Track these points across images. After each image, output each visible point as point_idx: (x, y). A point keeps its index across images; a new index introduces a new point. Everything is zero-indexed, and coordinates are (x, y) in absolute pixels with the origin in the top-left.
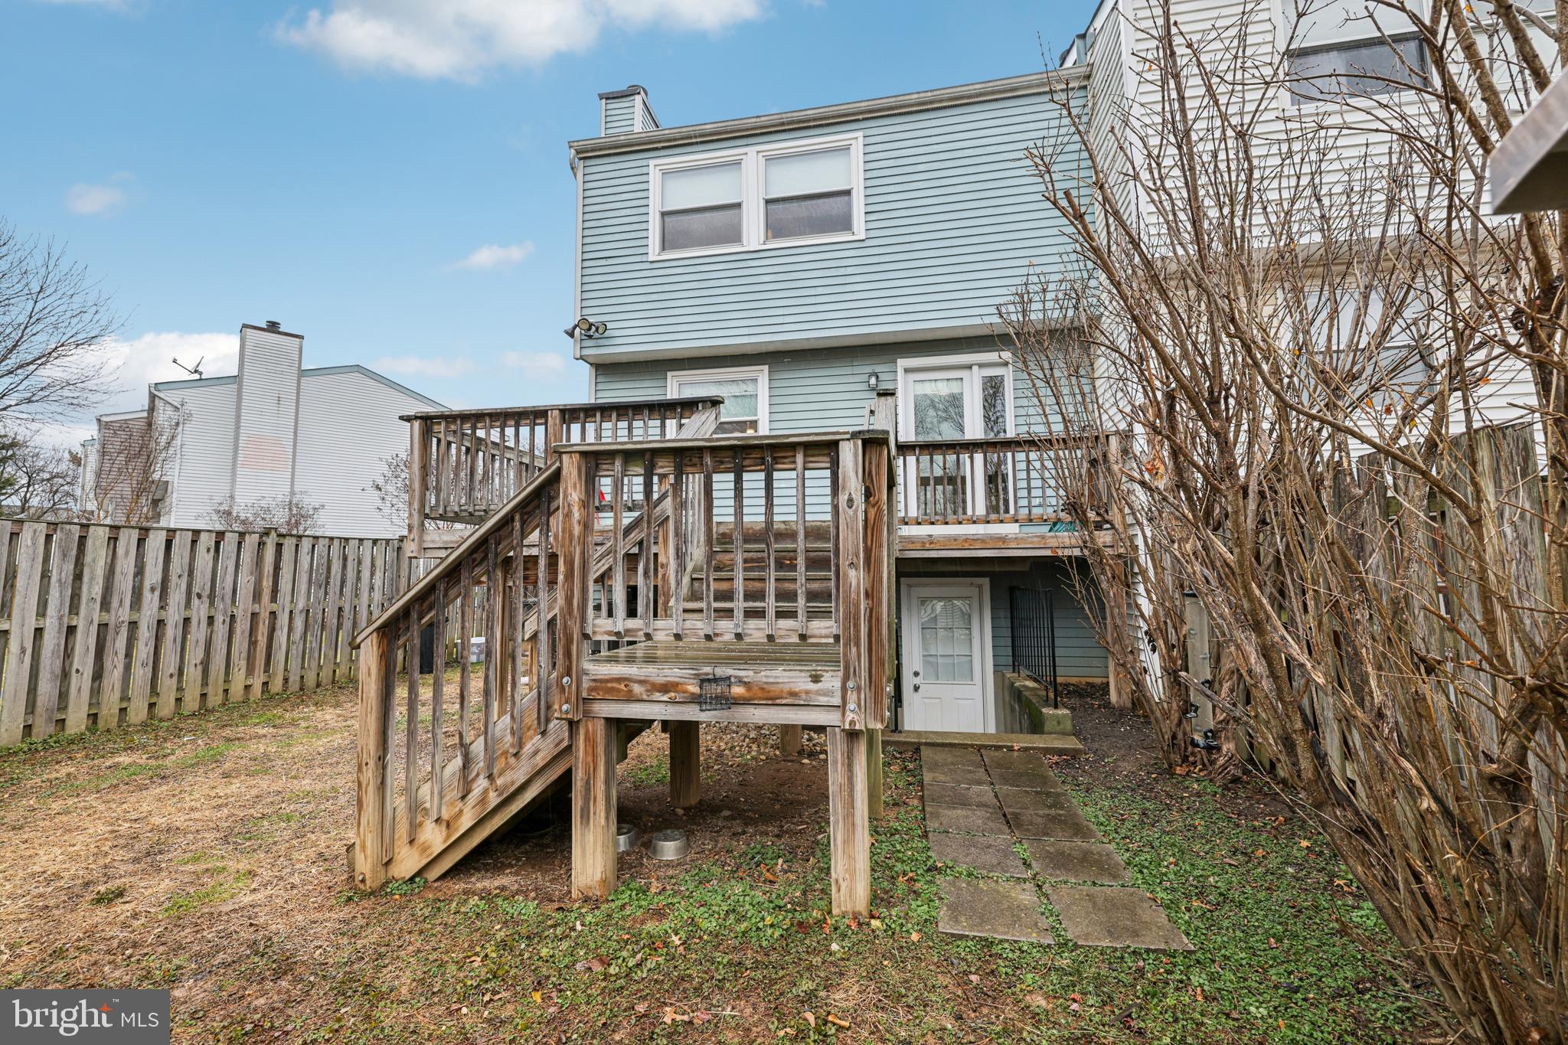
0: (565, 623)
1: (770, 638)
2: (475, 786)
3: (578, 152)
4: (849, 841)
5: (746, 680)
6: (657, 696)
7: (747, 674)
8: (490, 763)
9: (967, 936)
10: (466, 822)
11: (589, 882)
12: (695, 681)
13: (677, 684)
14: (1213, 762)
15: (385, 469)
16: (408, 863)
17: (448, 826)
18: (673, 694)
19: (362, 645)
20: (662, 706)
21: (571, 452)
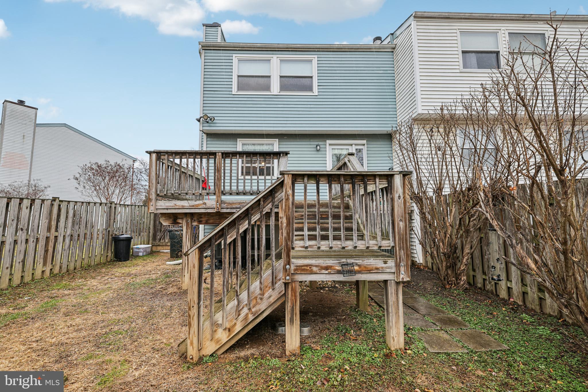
0: (287, 243)
1: (368, 248)
2: (241, 312)
3: (202, 47)
4: (397, 322)
5: (359, 264)
6: (324, 271)
7: (360, 262)
8: (249, 301)
9: (441, 353)
10: (238, 328)
11: (294, 348)
12: (339, 265)
13: (332, 266)
14: (458, 283)
15: (80, 171)
16: (209, 348)
17: (229, 330)
18: (330, 270)
19: (190, 254)
20: (324, 275)
21: (288, 174)
